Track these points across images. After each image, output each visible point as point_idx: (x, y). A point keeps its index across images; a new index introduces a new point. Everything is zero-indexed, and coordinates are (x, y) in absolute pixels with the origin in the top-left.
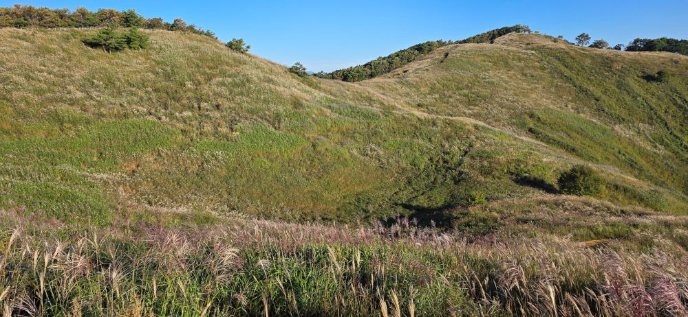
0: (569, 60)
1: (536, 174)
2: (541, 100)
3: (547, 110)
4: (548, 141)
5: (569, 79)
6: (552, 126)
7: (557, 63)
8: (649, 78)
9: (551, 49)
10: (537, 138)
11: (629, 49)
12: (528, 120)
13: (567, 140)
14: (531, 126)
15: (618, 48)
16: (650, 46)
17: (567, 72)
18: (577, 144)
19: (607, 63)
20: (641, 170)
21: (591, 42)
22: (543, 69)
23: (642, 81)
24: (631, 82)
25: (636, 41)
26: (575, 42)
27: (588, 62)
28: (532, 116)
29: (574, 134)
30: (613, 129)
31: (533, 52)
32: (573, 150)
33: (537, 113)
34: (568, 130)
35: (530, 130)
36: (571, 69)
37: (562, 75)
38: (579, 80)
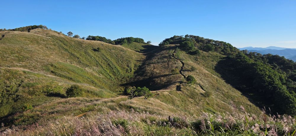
0: (65, 42)
1: (56, 91)
2: (55, 58)
3: (58, 63)
4: (61, 76)
5: (66, 50)
6: (61, 69)
7: (60, 43)
8: (95, 50)
9: (57, 37)
10: (55, 75)
11: (87, 39)
12: (50, 67)
13: (68, 75)
14: (52, 70)
15: (83, 38)
16: (94, 38)
17: (65, 47)
18: (72, 76)
19: (80, 44)
20: (96, 84)
21: (73, 35)
22: (55, 45)
23: (93, 51)
24: (90, 52)
25: (89, 36)
26: (67, 35)
27: (73, 43)
28: (52, 65)
29: (71, 72)
30: (85, 69)
31: (50, 37)
32: (71, 79)
33: (54, 64)
34: (68, 71)
35: (52, 72)
36: (67, 46)
37: (63, 48)
38: (70, 50)
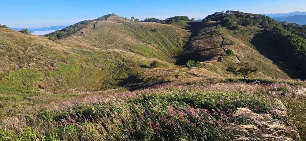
0: (132, 26)
2: (129, 39)
3: (132, 43)
4: (135, 52)
5: (133, 32)
6: (134, 47)
7: (129, 27)
8: (152, 31)
9: (126, 22)
10: (132, 52)
11: (144, 21)
12: (128, 47)
13: (139, 52)
14: (129, 48)
15: (142, 21)
16: (149, 20)
17: (132, 30)
18: (141, 52)
19: (141, 26)
20: (157, 57)
21: (135, 19)
22: (126, 29)
23: (151, 31)
24: (149, 32)
25: (146, 19)
26: (131, 19)
27: (137, 27)
28: (128, 45)
29: (140, 50)
30: (148, 46)
31: (121, 23)
32: (142, 54)
33: (129, 44)
34: (139, 48)
35: (129, 50)
36: (133, 29)
37: (131, 31)
38: (136, 32)
